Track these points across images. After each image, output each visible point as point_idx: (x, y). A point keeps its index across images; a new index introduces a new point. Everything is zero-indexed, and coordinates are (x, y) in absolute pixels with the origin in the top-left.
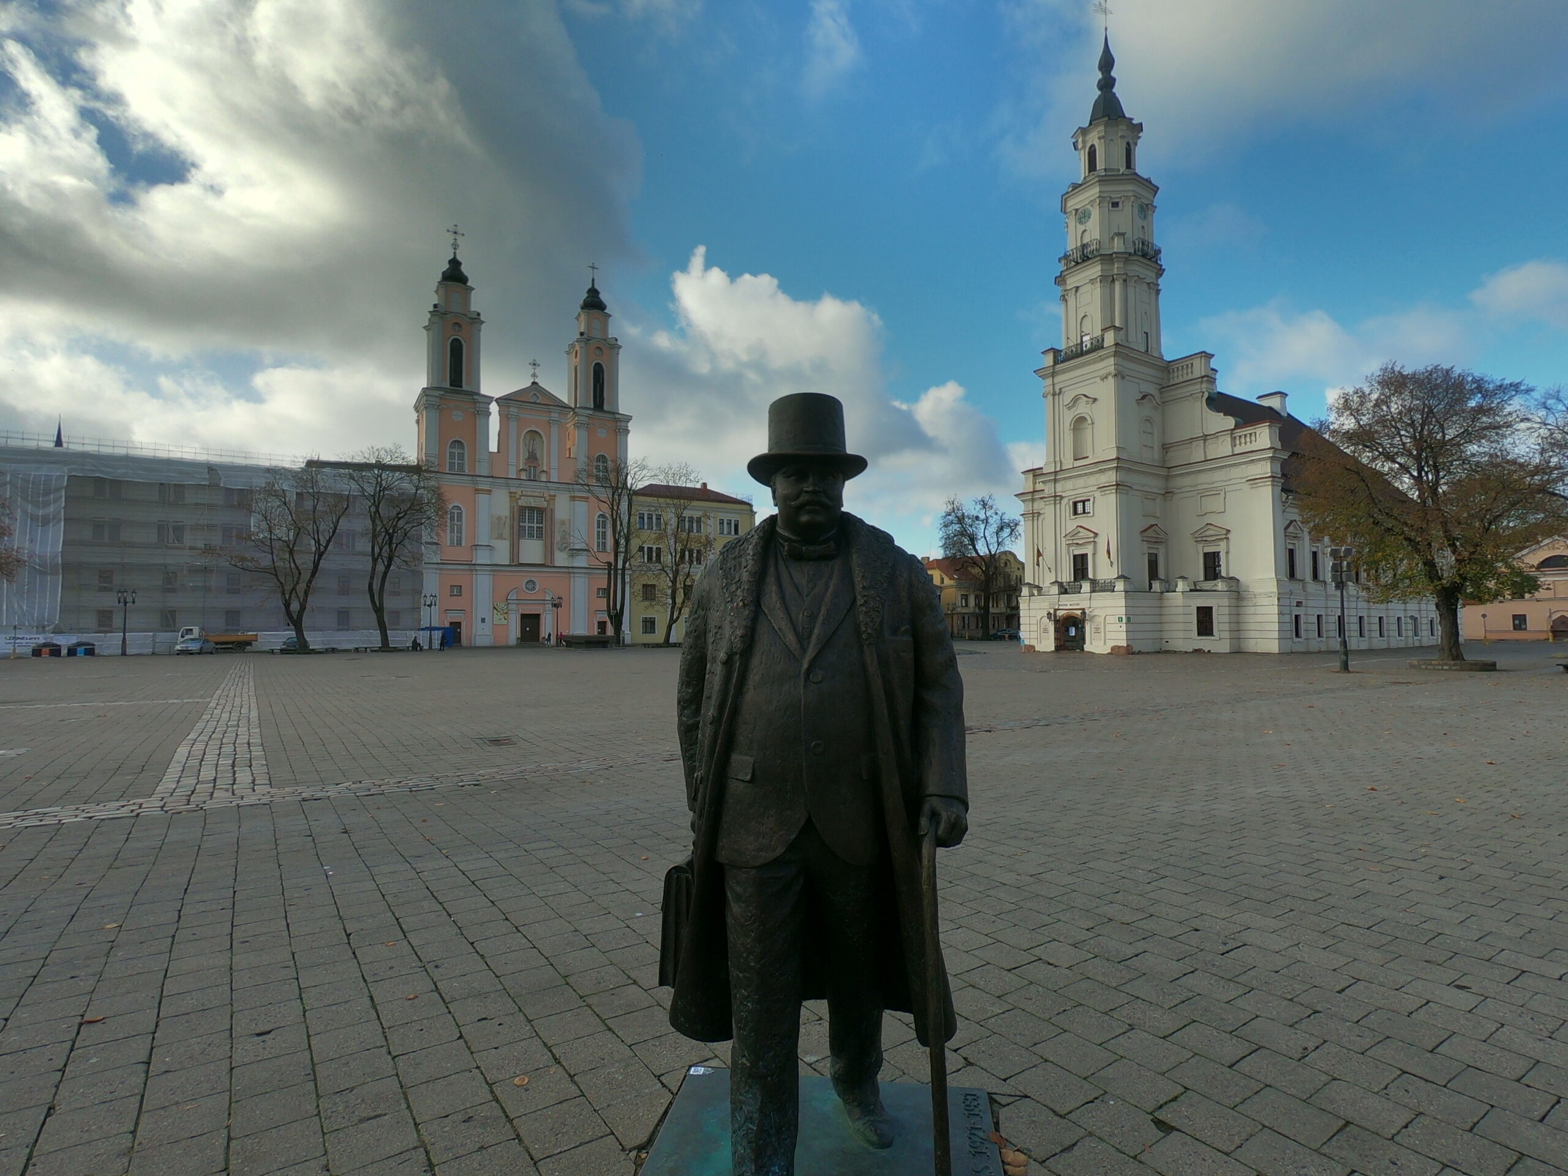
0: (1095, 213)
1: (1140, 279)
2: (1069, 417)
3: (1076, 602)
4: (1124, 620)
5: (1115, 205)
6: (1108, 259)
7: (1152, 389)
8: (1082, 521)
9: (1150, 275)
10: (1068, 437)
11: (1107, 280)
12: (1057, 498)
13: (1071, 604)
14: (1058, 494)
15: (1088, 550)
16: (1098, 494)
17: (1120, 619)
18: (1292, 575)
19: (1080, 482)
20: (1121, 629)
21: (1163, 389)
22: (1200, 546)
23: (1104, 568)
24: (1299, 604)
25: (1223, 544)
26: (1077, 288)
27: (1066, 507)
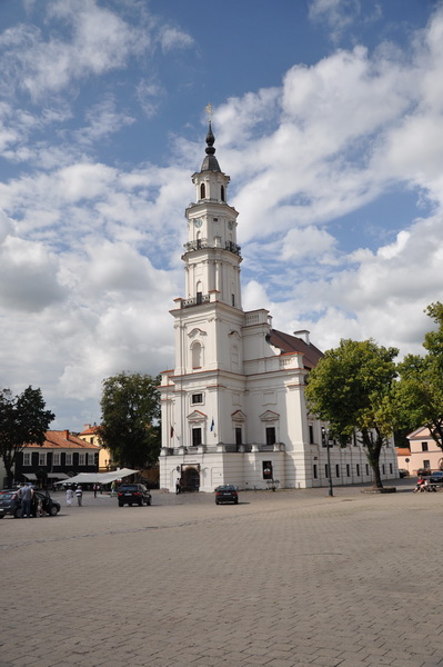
0: (205, 222)
1: (229, 264)
2: (189, 341)
3: (194, 460)
5: (216, 220)
6: (212, 250)
7: (237, 328)
8: (198, 407)
9: (234, 261)
10: (189, 355)
11: (212, 263)
12: (183, 393)
13: (192, 460)
14: (183, 390)
15: (202, 426)
16: (207, 391)
18: (312, 442)
19: (196, 384)
20: (221, 476)
21: (243, 328)
22: (264, 424)
23: (211, 438)
24: (316, 458)
25: (276, 423)
26: (195, 265)
27: (189, 399)
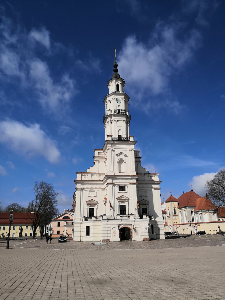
0: (123, 102)
2: (117, 159)
3: (128, 222)
4: (148, 229)
5: (126, 103)
6: (127, 116)
8: (123, 193)
10: (117, 165)
11: (126, 122)
12: (114, 185)
13: (125, 222)
14: (114, 183)
15: (126, 204)
16: (129, 185)
17: (146, 229)
19: (122, 180)
20: (146, 232)
